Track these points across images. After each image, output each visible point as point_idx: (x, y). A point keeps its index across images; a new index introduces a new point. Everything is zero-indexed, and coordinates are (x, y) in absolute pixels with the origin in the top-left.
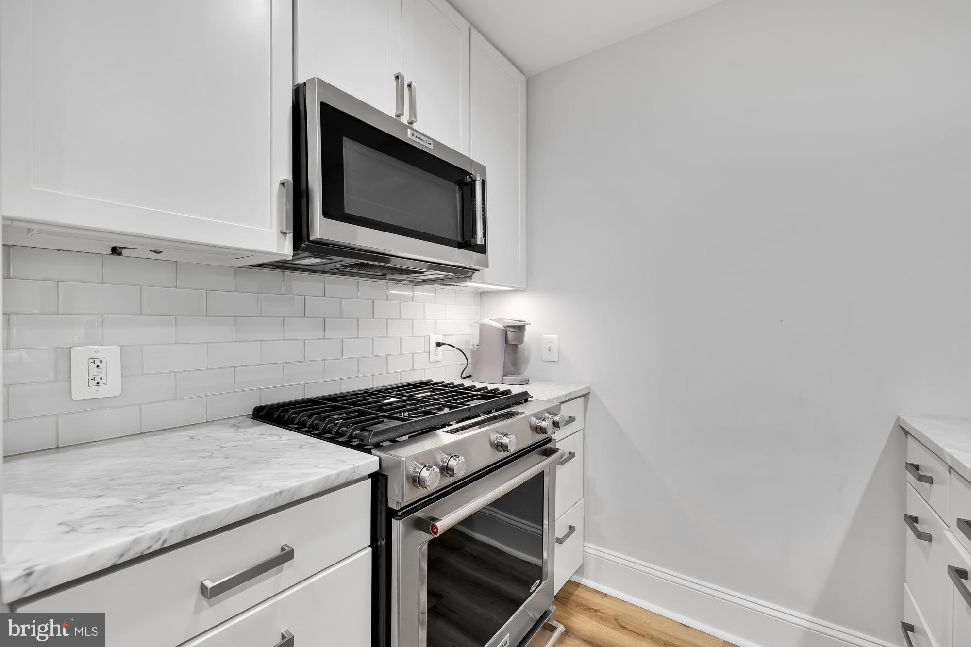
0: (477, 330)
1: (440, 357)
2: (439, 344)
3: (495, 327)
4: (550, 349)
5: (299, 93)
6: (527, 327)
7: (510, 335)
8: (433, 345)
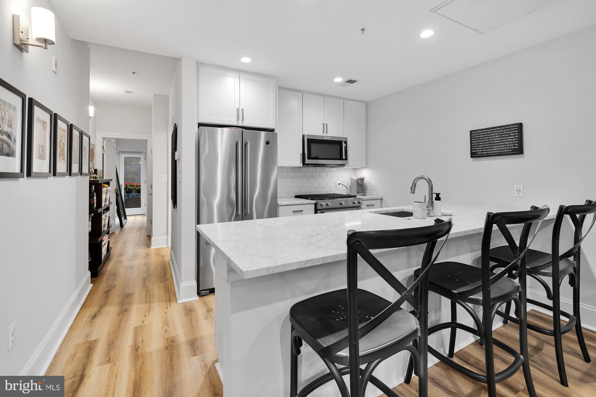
0: (350, 180)
1: (340, 187)
2: (339, 184)
3: (355, 179)
4: (373, 186)
5: (303, 136)
6: (365, 179)
7: (359, 181)
8: (337, 184)
